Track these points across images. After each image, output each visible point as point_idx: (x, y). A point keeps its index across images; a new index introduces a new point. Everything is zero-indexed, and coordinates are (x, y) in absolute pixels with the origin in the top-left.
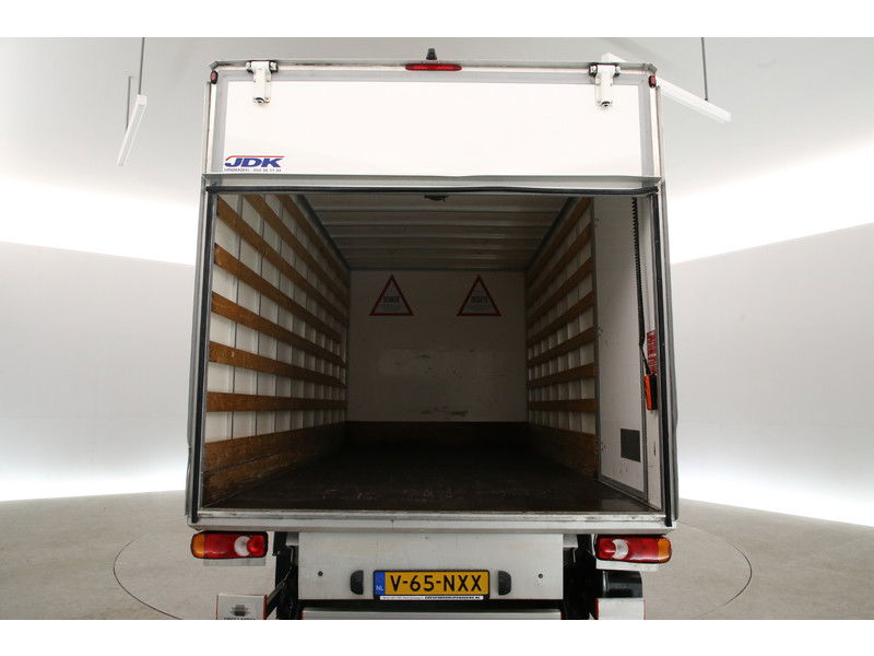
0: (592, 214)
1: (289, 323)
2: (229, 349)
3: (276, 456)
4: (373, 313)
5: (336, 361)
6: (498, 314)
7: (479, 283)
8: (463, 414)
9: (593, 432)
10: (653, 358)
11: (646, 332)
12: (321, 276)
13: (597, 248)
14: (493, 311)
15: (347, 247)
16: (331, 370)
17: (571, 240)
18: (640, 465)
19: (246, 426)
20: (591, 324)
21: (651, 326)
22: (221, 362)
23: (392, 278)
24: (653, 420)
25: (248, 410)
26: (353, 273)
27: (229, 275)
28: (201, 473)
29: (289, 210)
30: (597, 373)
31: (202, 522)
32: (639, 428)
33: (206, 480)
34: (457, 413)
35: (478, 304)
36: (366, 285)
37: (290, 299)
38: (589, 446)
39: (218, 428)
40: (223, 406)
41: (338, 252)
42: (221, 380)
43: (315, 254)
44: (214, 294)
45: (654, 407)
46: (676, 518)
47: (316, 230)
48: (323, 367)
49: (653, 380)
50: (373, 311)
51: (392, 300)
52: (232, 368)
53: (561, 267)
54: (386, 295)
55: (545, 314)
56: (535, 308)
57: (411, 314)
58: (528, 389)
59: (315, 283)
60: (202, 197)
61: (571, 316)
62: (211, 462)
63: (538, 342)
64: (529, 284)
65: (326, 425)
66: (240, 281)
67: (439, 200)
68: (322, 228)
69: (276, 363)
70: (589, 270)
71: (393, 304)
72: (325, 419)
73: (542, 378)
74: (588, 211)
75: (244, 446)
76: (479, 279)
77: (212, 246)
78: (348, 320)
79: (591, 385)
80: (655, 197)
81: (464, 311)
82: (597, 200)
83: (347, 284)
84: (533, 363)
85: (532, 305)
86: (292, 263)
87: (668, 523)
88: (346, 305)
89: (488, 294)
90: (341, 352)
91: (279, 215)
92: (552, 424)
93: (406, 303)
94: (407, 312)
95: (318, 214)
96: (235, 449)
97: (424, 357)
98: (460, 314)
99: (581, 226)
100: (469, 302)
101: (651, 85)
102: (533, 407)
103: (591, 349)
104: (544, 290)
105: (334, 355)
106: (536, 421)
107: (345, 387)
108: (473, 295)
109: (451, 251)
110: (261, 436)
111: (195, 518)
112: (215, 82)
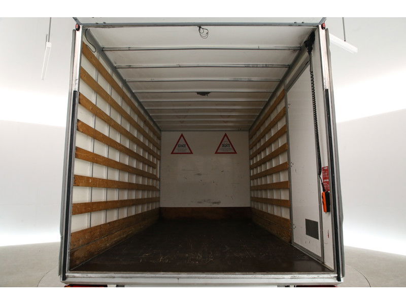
0: (286, 102)
1: (126, 161)
2: (88, 178)
3: (118, 232)
4: (172, 153)
5: (153, 177)
6: (235, 153)
7: (226, 137)
8: (218, 203)
9: (288, 218)
10: (326, 182)
11: (322, 166)
12: (146, 136)
13: (289, 119)
14: (233, 151)
15: (159, 120)
16: (151, 182)
17: (273, 116)
18: (319, 241)
19: (99, 219)
20: (286, 161)
21: (325, 163)
22: (82, 186)
23: (182, 135)
24: (327, 219)
25: (100, 210)
26: (163, 133)
27: (89, 137)
28: (68, 251)
29: (126, 102)
30: (290, 185)
31: (68, 280)
32: (318, 220)
33: (72, 254)
34: (215, 203)
35: (225, 147)
36: (169, 139)
37: (127, 148)
38: (287, 225)
39: (79, 223)
40: (84, 210)
41: (154, 122)
42: (81, 195)
43: (142, 124)
44: (77, 148)
45: (328, 210)
47: (142, 112)
48: (146, 182)
49: (327, 195)
50: (173, 151)
51: (182, 146)
52: (91, 188)
53: (268, 130)
54: (179, 144)
55: (260, 153)
56: (255, 149)
57: (191, 153)
58: (251, 190)
59: (142, 139)
60: (70, 94)
61: (275, 155)
62: (75, 243)
63: (256, 167)
64: (251, 138)
65: (148, 211)
66: (95, 140)
67: (205, 95)
68: (145, 111)
69: (119, 182)
70: (284, 131)
71: (183, 148)
72: (148, 207)
73: (258, 186)
74: (284, 100)
75: (98, 230)
76: (226, 135)
77: (75, 121)
78: (160, 157)
79: (287, 192)
80: (327, 90)
81: (218, 151)
82: (289, 94)
83: (159, 138)
84: (253, 178)
85: (252, 148)
86: (128, 129)
87: (339, 279)
88: (159, 149)
89: (230, 143)
90: (156, 172)
91: (120, 104)
92: (264, 209)
93: (189, 148)
94: (190, 152)
95: (142, 103)
96: (92, 233)
97: (199, 174)
98: (216, 153)
99: (280, 108)
100: (221, 147)
101: (323, 28)
102: (253, 199)
103: (286, 173)
104: (259, 141)
105: (152, 175)
106: (256, 207)
107: (159, 190)
108: (223, 143)
109: (211, 122)
110: (109, 223)
111: (64, 278)
112: (78, 29)
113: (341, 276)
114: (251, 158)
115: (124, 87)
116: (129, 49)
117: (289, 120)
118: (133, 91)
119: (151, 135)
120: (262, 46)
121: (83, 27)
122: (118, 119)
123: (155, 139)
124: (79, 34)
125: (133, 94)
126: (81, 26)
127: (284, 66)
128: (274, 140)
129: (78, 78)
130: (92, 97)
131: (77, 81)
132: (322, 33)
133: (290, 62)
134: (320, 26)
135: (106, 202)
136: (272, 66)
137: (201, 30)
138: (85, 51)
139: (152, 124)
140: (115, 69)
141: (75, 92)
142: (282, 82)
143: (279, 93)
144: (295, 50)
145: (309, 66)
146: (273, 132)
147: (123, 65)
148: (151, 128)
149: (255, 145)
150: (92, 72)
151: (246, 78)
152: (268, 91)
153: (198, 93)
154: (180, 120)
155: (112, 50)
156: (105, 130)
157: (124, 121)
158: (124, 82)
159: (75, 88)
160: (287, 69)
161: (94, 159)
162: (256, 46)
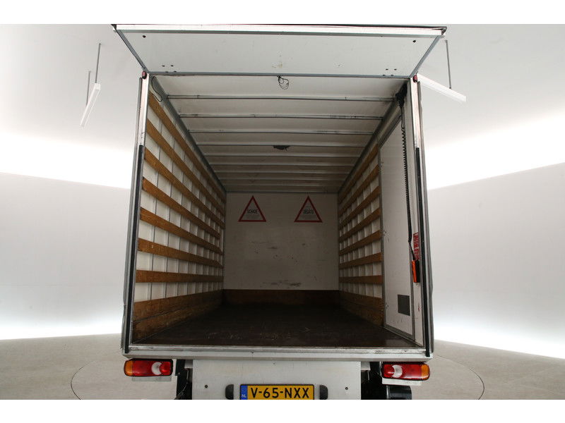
0: (379, 159)
1: (188, 227)
2: (150, 243)
3: (178, 311)
4: (240, 220)
5: (215, 250)
6: (320, 221)
7: (308, 201)
8: (298, 284)
9: (381, 296)
10: (417, 250)
11: (413, 233)
12: (209, 198)
14: (317, 219)
15: (225, 178)
16: (213, 256)
17: (365, 176)
18: (410, 318)
19: (160, 292)
20: (379, 229)
21: (415, 230)
22: (145, 251)
23: (253, 198)
24: (418, 288)
25: (161, 281)
26: (228, 195)
27: (151, 196)
28: (131, 321)
29: (189, 156)
30: (383, 258)
31: (131, 353)
32: (409, 294)
33: (134, 326)
34: (295, 285)
35: (307, 214)
36: (236, 202)
37: (189, 212)
38: (378, 306)
39: (143, 293)
40: (146, 279)
41: (218, 181)
42: (145, 262)
43: (204, 183)
44: (142, 209)
45: (418, 281)
46: (432, 352)
47: (205, 168)
48: (208, 255)
49: (417, 264)
50: (241, 218)
51: (253, 211)
52: (152, 255)
53: (360, 193)
54: (249, 208)
55: (350, 221)
56: (344, 217)
57: (264, 220)
58: (339, 269)
59: (204, 202)
60: (136, 149)
61: (367, 223)
62: (137, 315)
63: (346, 239)
64: (340, 202)
65: (210, 292)
66: (158, 201)
67: (283, 149)
68: (209, 166)
69: (179, 252)
70: (377, 195)
71: (253, 214)
72: (209, 287)
73: (349, 262)
74: (377, 157)
75: (158, 305)
76: (308, 199)
77: (141, 179)
78: (224, 224)
79: (380, 267)
80: (418, 149)
81: (299, 219)
82: (382, 150)
83: (224, 201)
84: (343, 253)
85: (342, 215)
86: (190, 189)
87: (427, 354)
88: (223, 215)
89: (314, 208)
90: (220, 244)
91: (182, 159)
92: (355, 291)
93: (261, 214)
94: (262, 219)
95: (207, 158)
96: (153, 307)
97: (273, 248)
98: (296, 221)
99: (372, 167)
100: (302, 213)
101: (415, 81)
102: (343, 280)
103: (379, 244)
104: (350, 206)
105: (215, 246)
106: (345, 290)
107: (222, 268)
108: (304, 209)
109: (290, 181)
110: (169, 298)
111: (127, 350)
112: (145, 77)
113: (430, 352)
114: (340, 228)
115: (187, 139)
116: (198, 97)
117: (383, 180)
118: (197, 143)
119: (215, 196)
120: (349, 97)
121: (150, 75)
122: (180, 177)
123: (219, 202)
124: (146, 82)
125: (196, 147)
126: (148, 75)
127: (376, 118)
128: (366, 204)
129: (144, 131)
130: (156, 152)
131: (144, 134)
132: (414, 86)
133: (382, 114)
134: (412, 79)
135: (166, 273)
136: (363, 118)
137: (281, 81)
138: (151, 101)
139: (216, 182)
140: (178, 118)
141: (141, 146)
142: (375, 135)
143: (371, 149)
144: (386, 101)
145: (401, 122)
146: (365, 196)
147: (188, 114)
148: (215, 189)
149: (345, 211)
150: (157, 124)
151: (332, 131)
152: (360, 145)
153: (275, 147)
154: (250, 178)
155: (178, 97)
156: (167, 190)
157: (186, 179)
158: (188, 133)
159: (141, 142)
160: (379, 122)
161: (156, 222)
162: (343, 97)
